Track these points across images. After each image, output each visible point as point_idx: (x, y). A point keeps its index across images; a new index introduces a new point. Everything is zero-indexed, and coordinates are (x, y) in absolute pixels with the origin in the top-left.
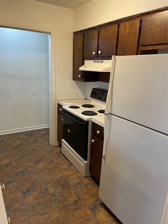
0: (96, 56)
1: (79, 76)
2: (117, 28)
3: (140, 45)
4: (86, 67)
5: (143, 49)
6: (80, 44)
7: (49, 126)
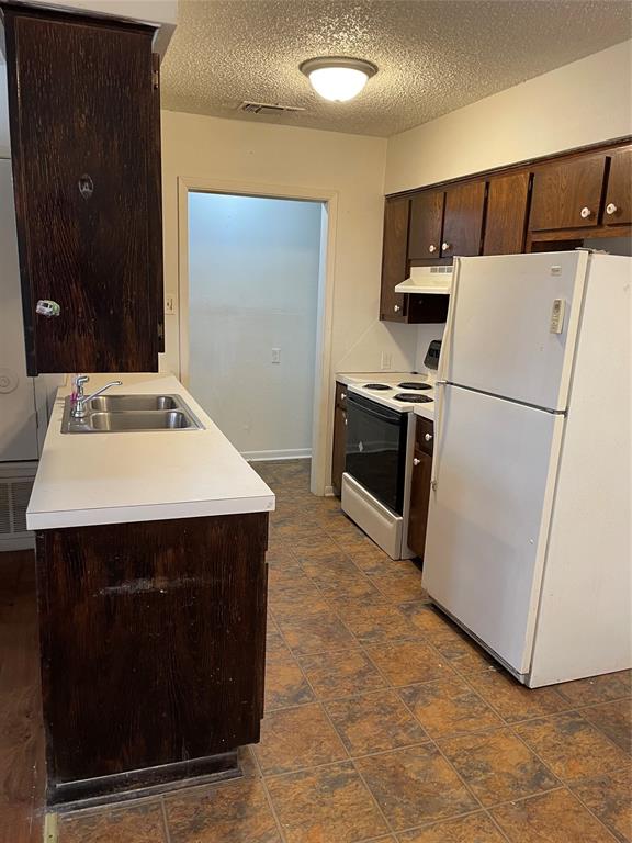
0: (438, 255)
1: (396, 308)
2: (483, 191)
3: (529, 230)
4: (413, 285)
5: (536, 238)
6: (401, 225)
7: (310, 453)
